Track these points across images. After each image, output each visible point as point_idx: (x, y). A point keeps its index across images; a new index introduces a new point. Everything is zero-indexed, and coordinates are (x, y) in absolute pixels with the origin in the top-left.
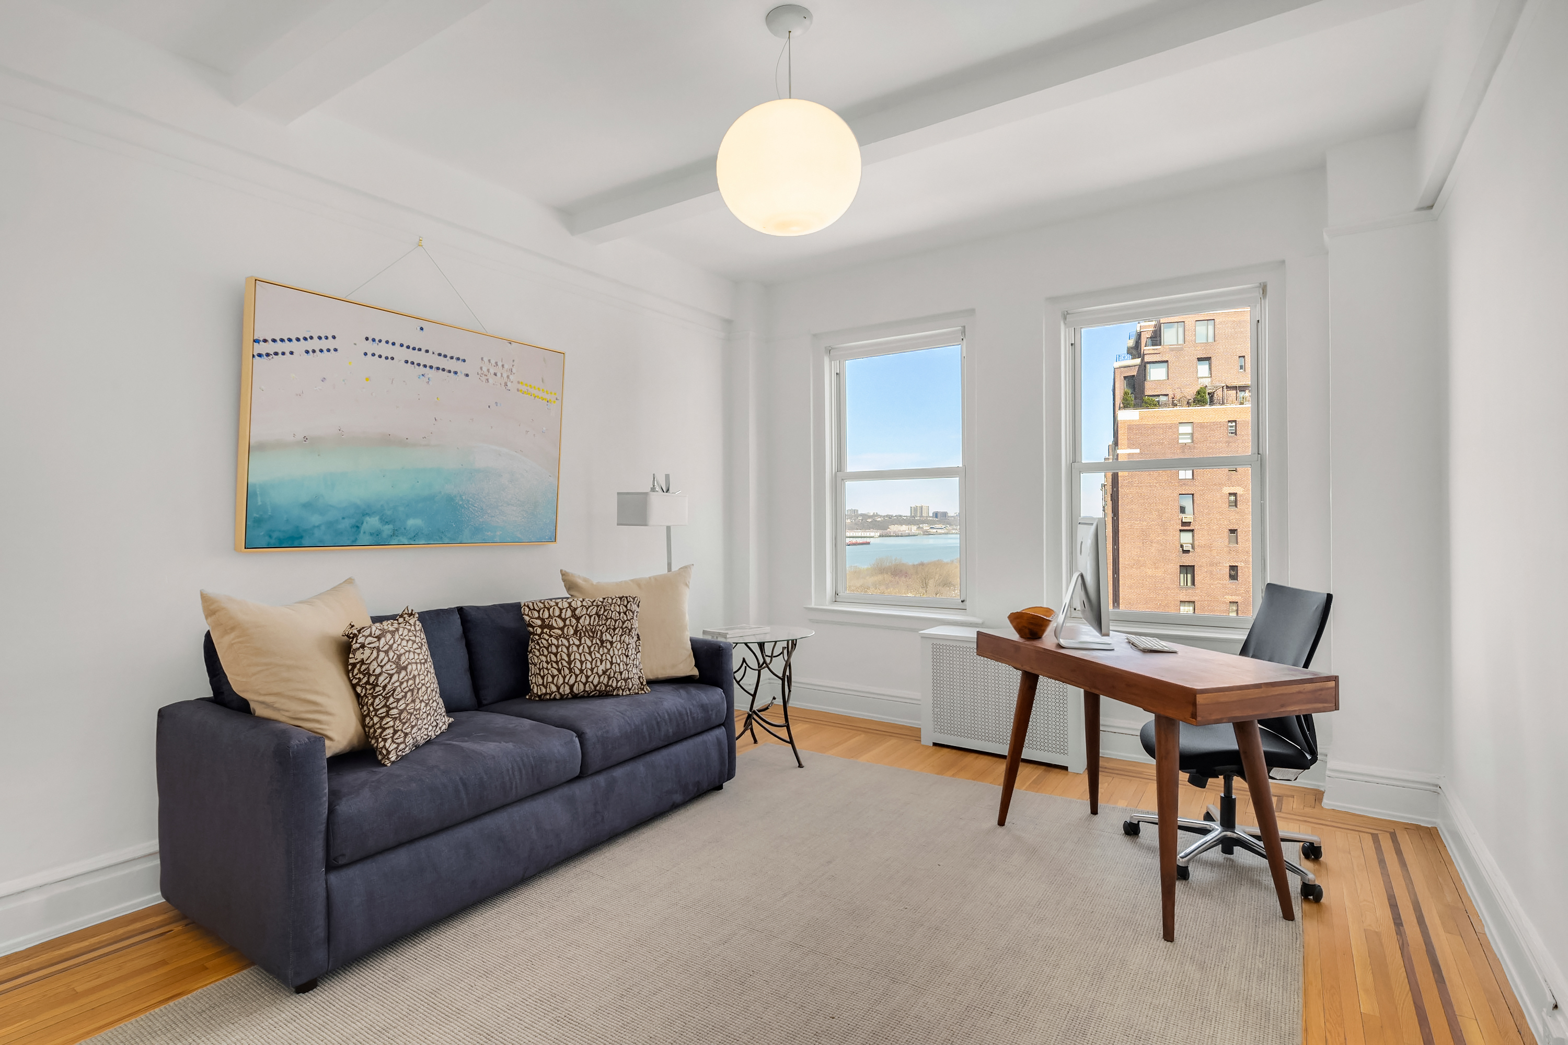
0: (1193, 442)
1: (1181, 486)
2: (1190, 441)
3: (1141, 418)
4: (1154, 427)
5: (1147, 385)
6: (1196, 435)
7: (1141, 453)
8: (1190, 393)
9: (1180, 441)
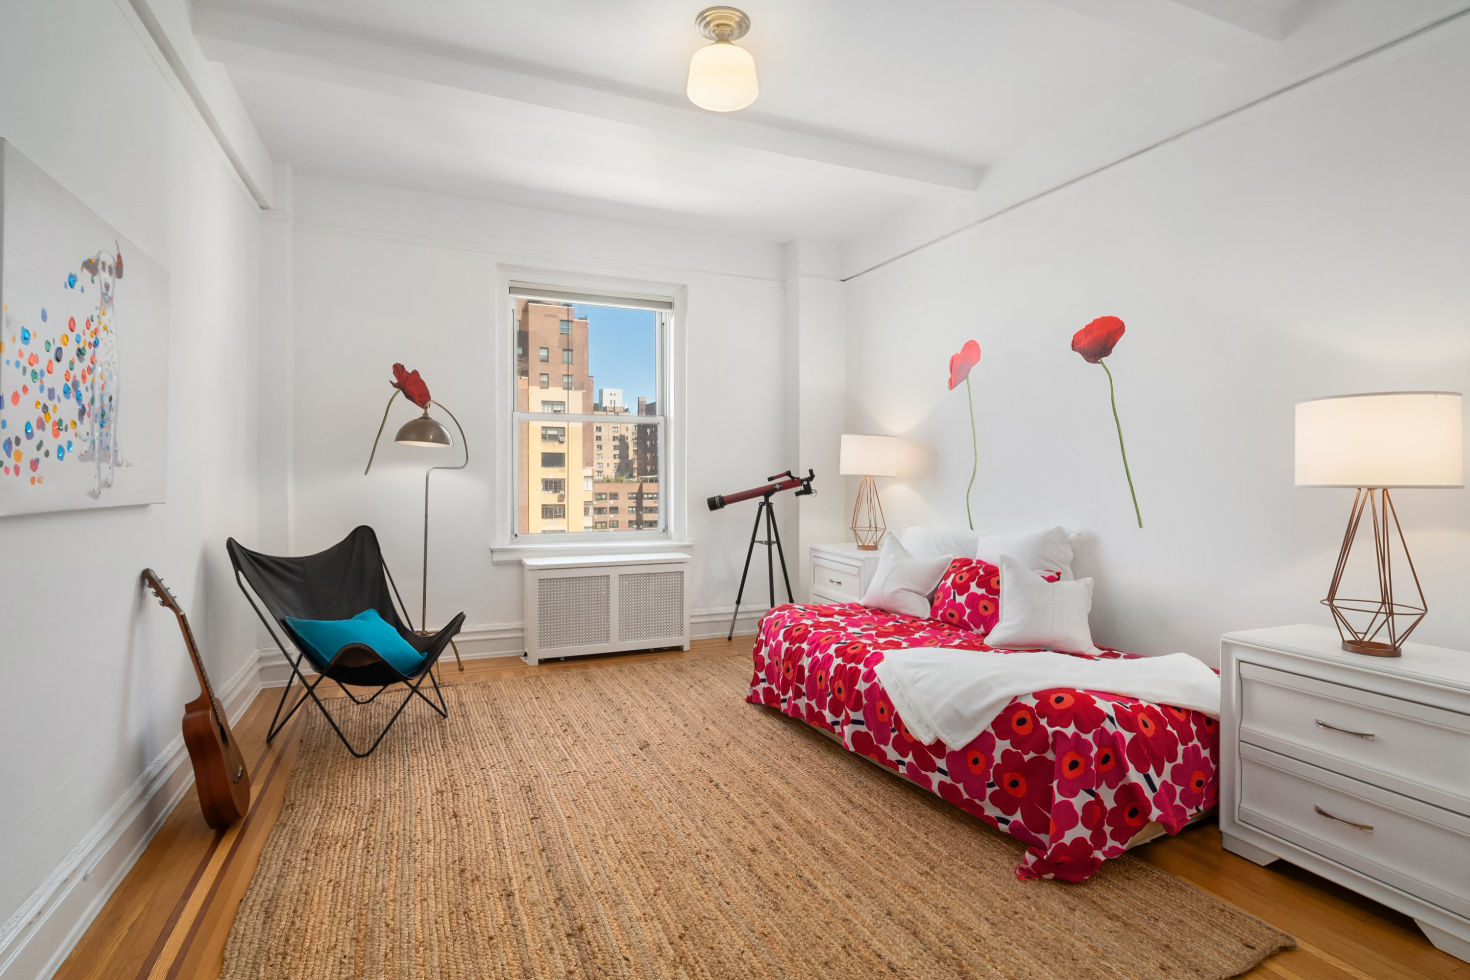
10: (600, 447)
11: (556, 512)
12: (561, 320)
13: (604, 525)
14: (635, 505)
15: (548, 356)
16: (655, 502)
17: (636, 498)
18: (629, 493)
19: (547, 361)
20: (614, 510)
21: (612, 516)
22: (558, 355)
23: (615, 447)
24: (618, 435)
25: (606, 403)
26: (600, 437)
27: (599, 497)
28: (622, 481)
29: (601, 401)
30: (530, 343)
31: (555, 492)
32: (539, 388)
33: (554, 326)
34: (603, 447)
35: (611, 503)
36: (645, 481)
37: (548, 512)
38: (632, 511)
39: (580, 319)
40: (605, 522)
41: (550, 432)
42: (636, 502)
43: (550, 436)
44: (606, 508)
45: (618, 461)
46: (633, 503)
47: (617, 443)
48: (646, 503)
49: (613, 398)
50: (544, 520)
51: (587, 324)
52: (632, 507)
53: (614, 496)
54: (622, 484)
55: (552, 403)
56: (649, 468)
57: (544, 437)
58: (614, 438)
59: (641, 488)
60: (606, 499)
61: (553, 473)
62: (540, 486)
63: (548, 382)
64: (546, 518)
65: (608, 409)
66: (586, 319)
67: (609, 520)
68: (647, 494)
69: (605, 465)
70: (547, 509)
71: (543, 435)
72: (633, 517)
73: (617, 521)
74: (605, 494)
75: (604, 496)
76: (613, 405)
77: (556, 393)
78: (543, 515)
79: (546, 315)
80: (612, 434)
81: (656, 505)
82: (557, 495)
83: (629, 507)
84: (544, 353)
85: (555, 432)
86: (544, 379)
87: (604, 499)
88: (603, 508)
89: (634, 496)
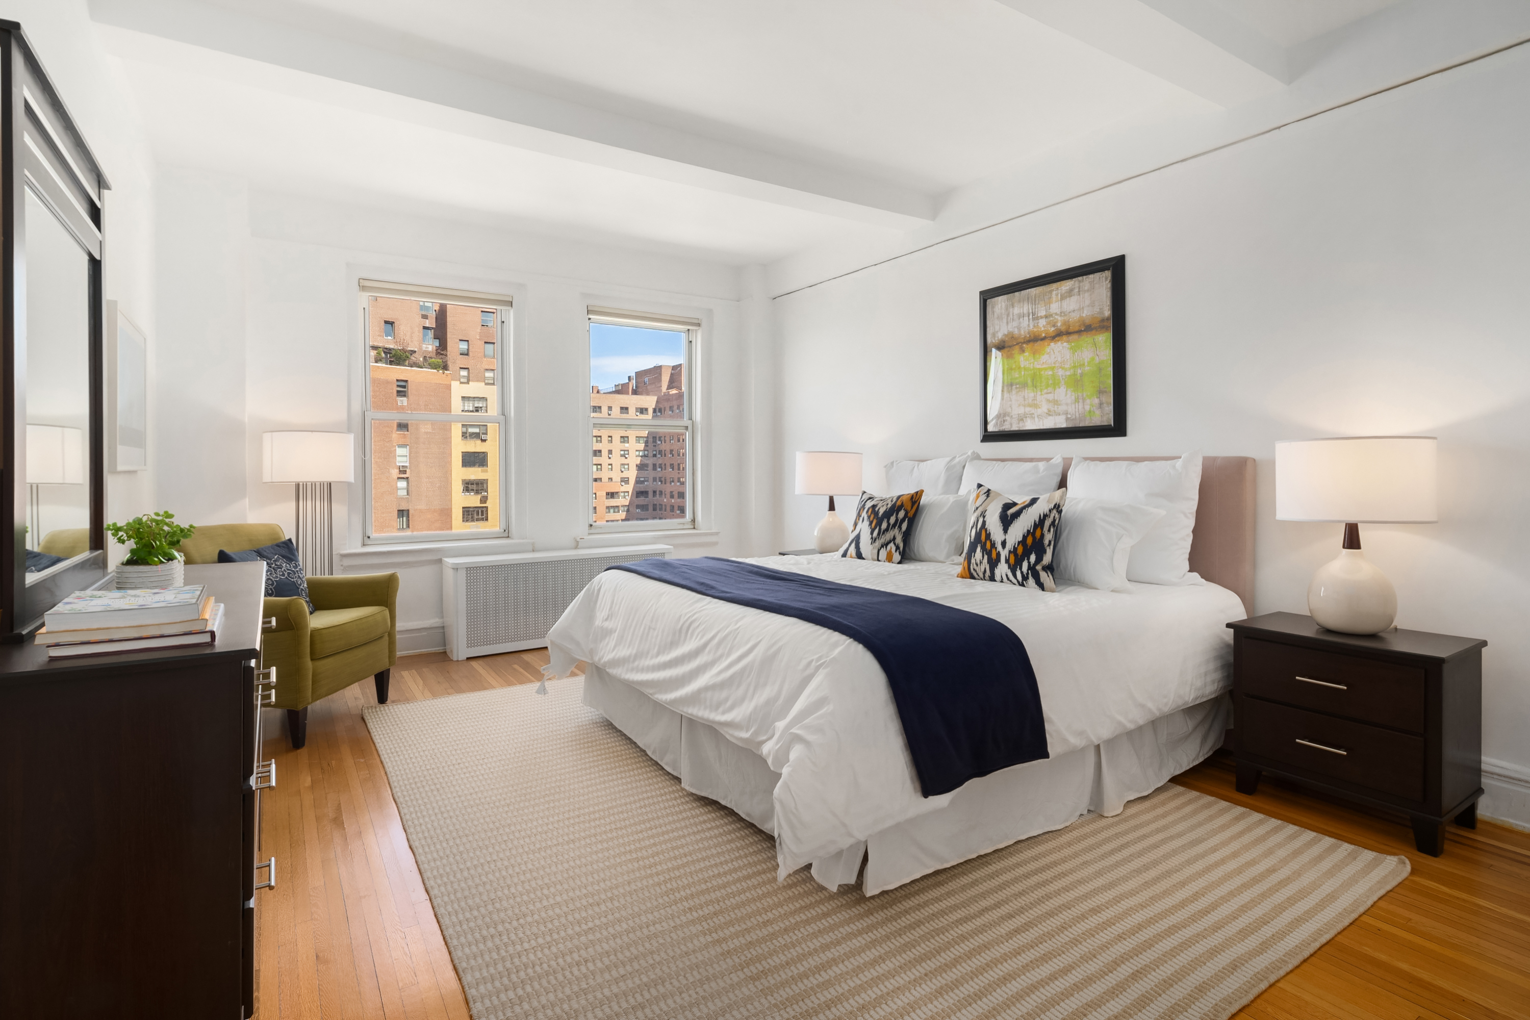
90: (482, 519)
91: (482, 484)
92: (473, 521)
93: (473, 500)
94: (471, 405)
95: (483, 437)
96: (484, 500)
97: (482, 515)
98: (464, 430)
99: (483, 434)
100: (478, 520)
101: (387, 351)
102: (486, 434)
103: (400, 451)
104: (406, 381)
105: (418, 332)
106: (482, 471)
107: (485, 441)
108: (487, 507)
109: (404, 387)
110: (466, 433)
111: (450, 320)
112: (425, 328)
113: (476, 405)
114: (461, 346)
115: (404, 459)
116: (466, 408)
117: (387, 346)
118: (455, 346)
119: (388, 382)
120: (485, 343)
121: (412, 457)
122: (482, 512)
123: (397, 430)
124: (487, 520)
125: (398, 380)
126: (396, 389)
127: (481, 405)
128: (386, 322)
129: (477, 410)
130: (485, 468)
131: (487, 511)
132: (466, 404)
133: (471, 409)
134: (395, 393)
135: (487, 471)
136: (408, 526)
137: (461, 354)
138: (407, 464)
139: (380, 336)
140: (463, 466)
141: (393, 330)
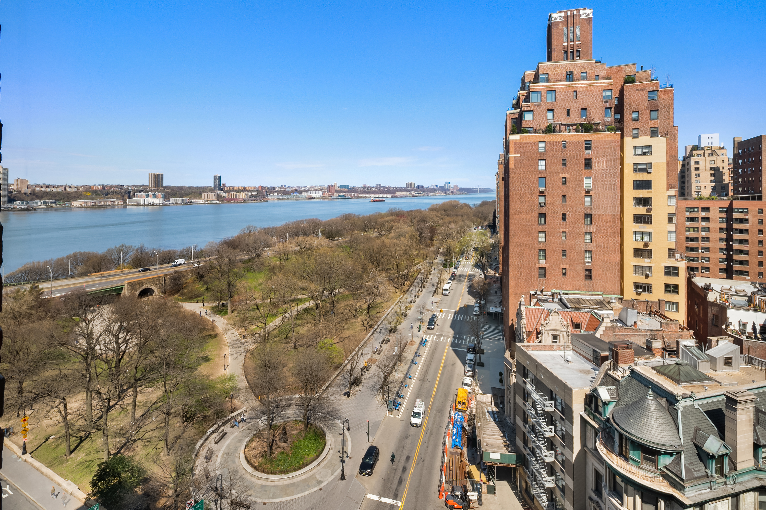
0: (545, 151)
1: (540, 173)
2: (544, 151)
3: (521, 138)
4: (527, 143)
5: (523, 122)
6: (547, 148)
7: (520, 157)
8: (544, 126)
9: (539, 151)
10: (698, 175)
11: (645, 219)
12: (649, 91)
13: (696, 229)
14: (725, 216)
15: (638, 117)
16: (745, 215)
17: (726, 211)
18: (720, 208)
19: (638, 120)
20: (706, 219)
21: (703, 223)
22: (645, 114)
23: (711, 175)
24: (715, 166)
25: (704, 144)
26: (698, 168)
27: (692, 210)
28: (713, 199)
29: (700, 143)
30: (625, 110)
31: (644, 206)
32: (632, 138)
33: (644, 95)
34: (701, 175)
35: (703, 214)
36: (736, 199)
37: (638, 219)
38: (723, 221)
39: (667, 88)
40: (698, 228)
41: (640, 167)
42: (726, 214)
43: (640, 169)
44: (698, 218)
45: (713, 184)
46: (723, 215)
47: (712, 172)
48: (736, 216)
49: (710, 140)
50: (635, 224)
51: (672, 90)
52: (723, 218)
53: (706, 209)
54: (713, 201)
55: (642, 147)
56: (741, 189)
57: (635, 170)
58: (711, 169)
59: (731, 204)
60: (698, 211)
61: (643, 193)
62: (633, 202)
63: (638, 134)
64: (637, 223)
65: (705, 149)
66: (672, 87)
67: (701, 226)
68: (738, 209)
69: (703, 188)
70: (638, 217)
71: (634, 169)
72: (724, 225)
73: (709, 228)
74: (698, 208)
75: (696, 210)
76: (710, 145)
77: (644, 140)
78: (634, 221)
79: (638, 90)
80: (709, 166)
81: (747, 217)
82: (646, 208)
83: (720, 218)
84: (635, 115)
85: (644, 167)
86: (635, 132)
87: (696, 212)
88: (695, 218)
89: (725, 210)
90: (648, 223)
91: (648, 200)
92: (641, 223)
93: (642, 210)
94: (640, 151)
95: (649, 171)
96: (649, 210)
97: (648, 220)
98: (635, 167)
99: (649, 168)
100: (645, 223)
101: (581, 125)
102: (651, 168)
103: (586, 181)
104: (591, 141)
105: (601, 111)
106: (648, 192)
107: (650, 173)
108: (651, 215)
109: (589, 144)
110: (637, 168)
111: (626, 101)
112: (606, 108)
113: (644, 151)
114: (633, 116)
115: (589, 185)
116: (637, 153)
117: (582, 122)
118: (629, 116)
119: (579, 142)
120: (651, 111)
121: (593, 184)
122: (648, 218)
123: (585, 169)
124: (651, 223)
125: (585, 141)
126: (584, 146)
127: (647, 151)
128: (582, 109)
129: (644, 153)
130: (650, 190)
131: (651, 217)
132: (637, 151)
133: (640, 153)
134: (584, 148)
135: (651, 192)
136: (591, 223)
137: (633, 121)
138: (591, 188)
139: (578, 117)
140: (634, 189)
141: (586, 113)
